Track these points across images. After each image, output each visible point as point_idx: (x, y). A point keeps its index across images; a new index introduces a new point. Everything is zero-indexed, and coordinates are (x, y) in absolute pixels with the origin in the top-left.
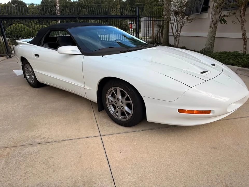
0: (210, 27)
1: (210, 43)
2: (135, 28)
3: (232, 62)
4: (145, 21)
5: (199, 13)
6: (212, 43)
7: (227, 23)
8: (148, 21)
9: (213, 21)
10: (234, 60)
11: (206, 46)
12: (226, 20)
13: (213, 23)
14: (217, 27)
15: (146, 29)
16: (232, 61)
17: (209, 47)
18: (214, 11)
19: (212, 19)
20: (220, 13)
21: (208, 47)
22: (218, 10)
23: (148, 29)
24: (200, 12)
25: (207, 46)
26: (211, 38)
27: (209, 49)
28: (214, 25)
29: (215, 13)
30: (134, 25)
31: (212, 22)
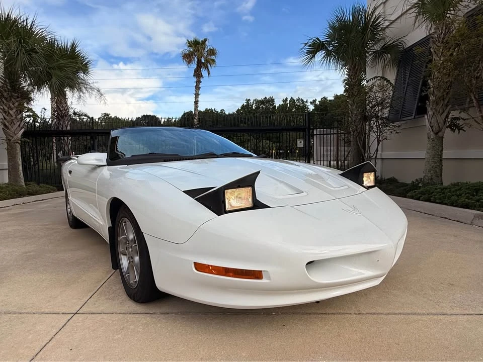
0: (429, 138)
1: (432, 167)
2: (303, 146)
3: (465, 201)
4: (320, 134)
5: (413, 117)
6: (435, 167)
7: (465, 131)
8: (325, 134)
9: (432, 127)
10: (471, 197)
11: (424, 175)
12: (461, 125)
13: (433, 130)
14: (443, 137)
15: (322, 148)
16: (463, 200)
17: (432, 176)
18: (432, 109)
19: (430, 123)
20: (443, 112)
21: (429, 175)
22: (439, 108)
23: (325, 148)
24: (414, 115)
25: (427, 174)
26: (433, 158)
27: (432, 179)
28: (436, 134)
29: (434, 113)
30: (301, 142)
31: (431, 130)
